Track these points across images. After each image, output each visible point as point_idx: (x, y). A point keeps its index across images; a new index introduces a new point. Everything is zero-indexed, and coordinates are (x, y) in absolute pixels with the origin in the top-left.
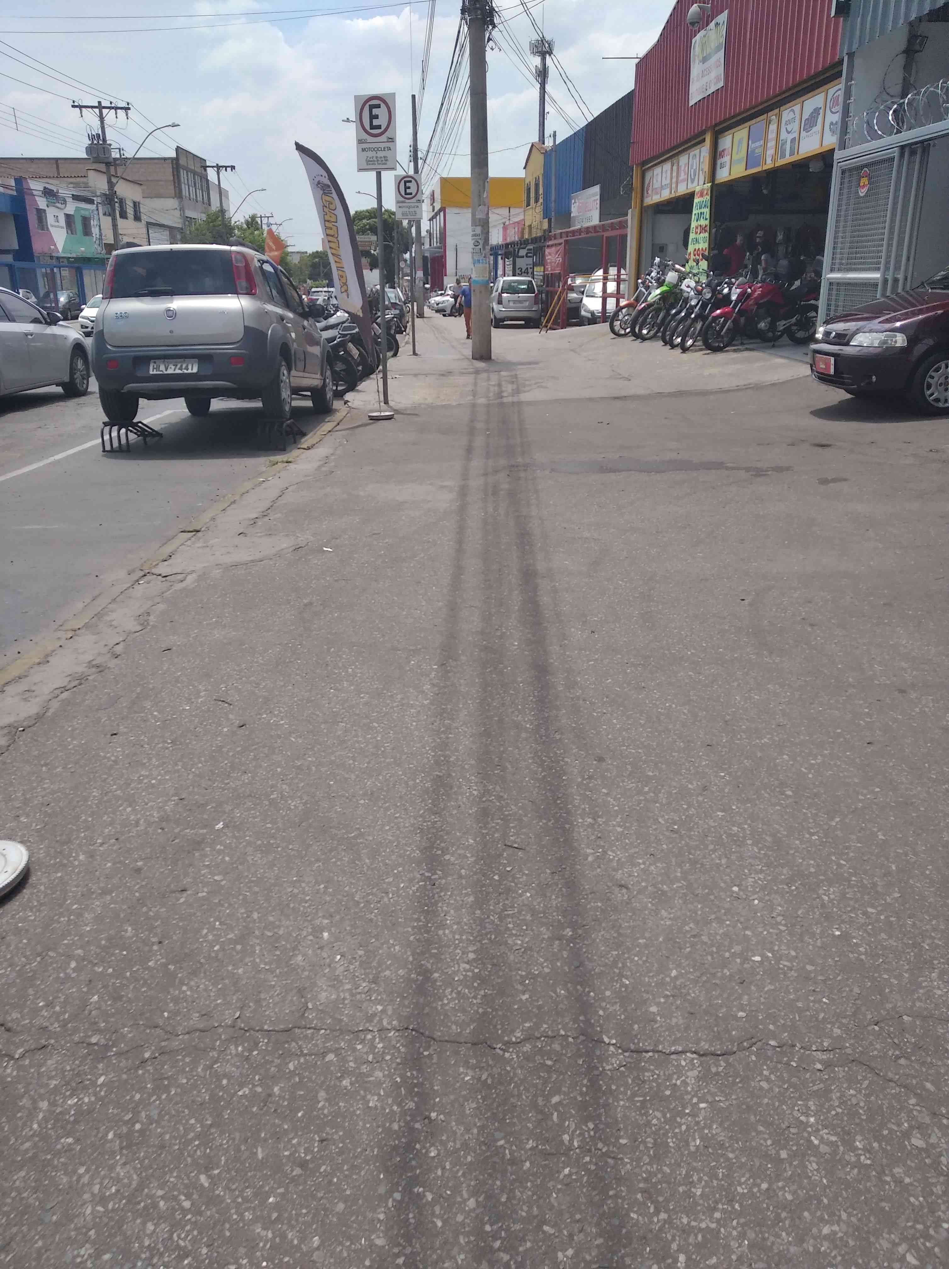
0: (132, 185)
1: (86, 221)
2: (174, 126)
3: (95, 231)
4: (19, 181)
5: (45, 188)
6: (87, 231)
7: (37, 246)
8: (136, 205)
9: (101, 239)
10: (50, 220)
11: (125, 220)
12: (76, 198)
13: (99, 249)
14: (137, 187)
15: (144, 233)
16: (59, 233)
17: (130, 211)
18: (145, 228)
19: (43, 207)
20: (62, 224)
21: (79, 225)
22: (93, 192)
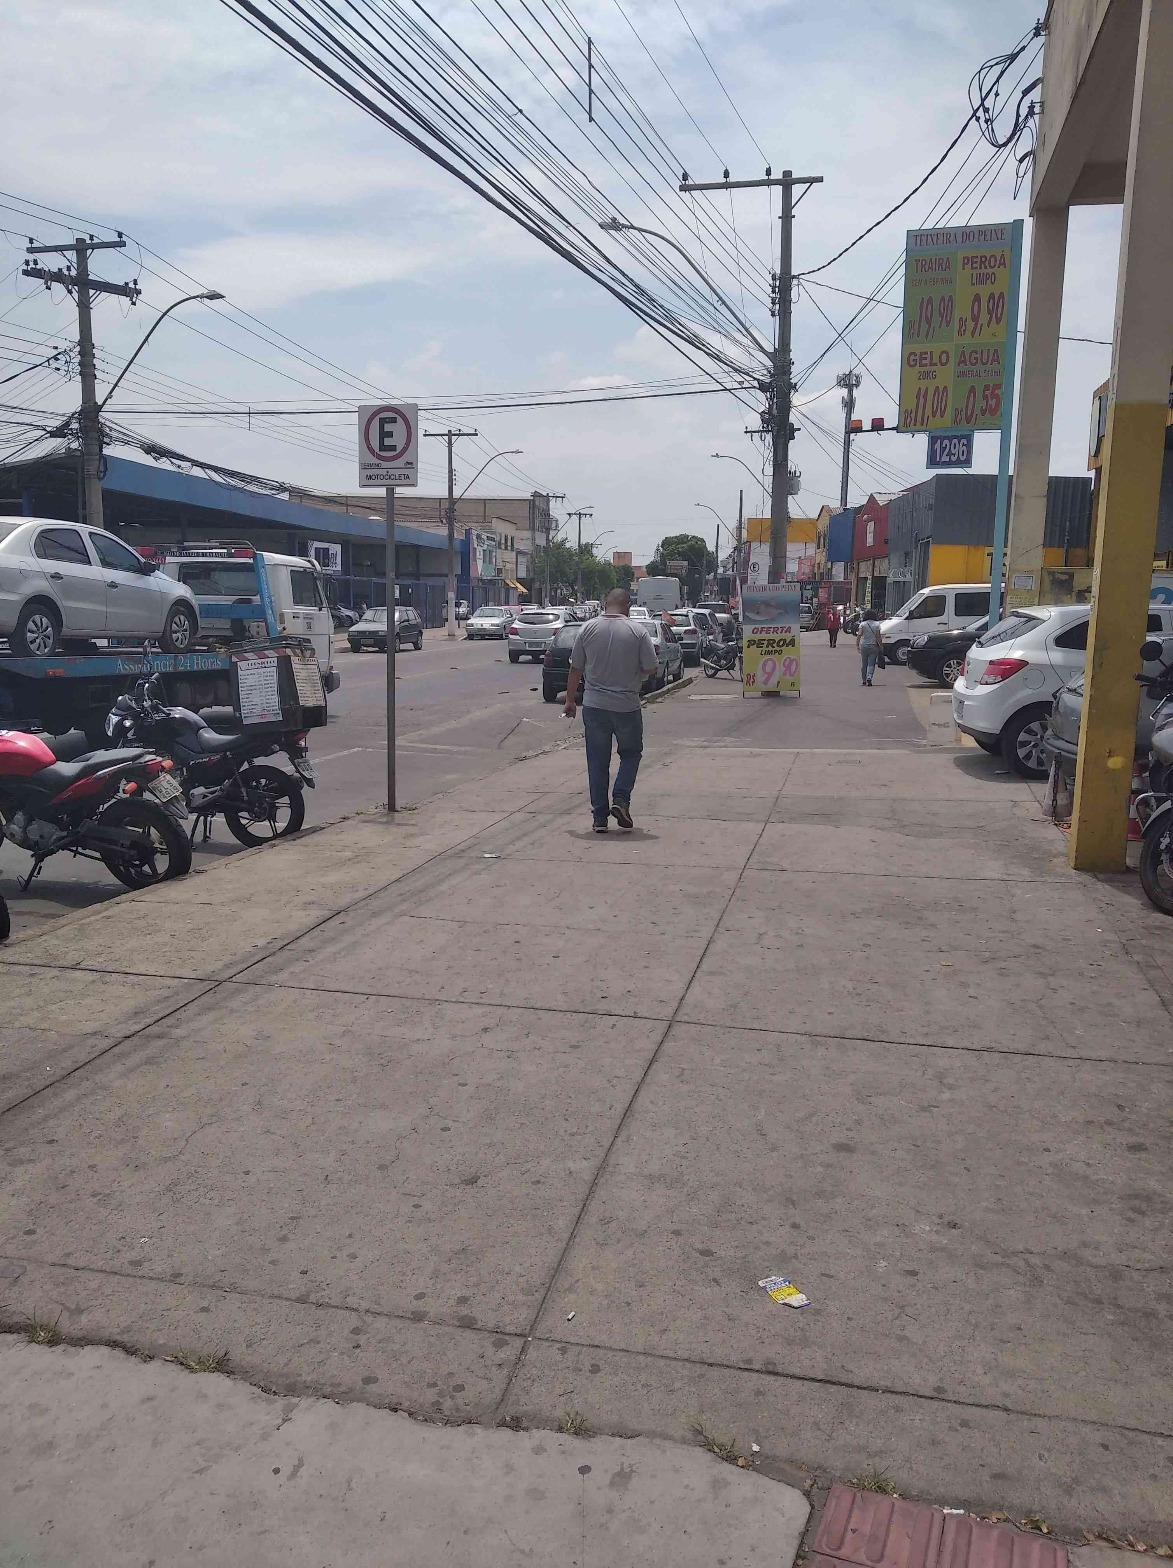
0: (512, 524)
1: (491, 552)
3: (494, 560)
4: (468, 531)
5: (477, 534)
6: (490, 562)
7: (472, 574)
8: (512, 538)
9: (496, 566)
10: (477, 555)
11: (506, 551)
12: (487, 538)
13: (495, 572)
15: (515, 560)
16: (480, 563)
17: (508, 543)
18: (515, 556)
19: (476, 546)
20: (481, 557)
21: (488, 556)
22: (494, 533)
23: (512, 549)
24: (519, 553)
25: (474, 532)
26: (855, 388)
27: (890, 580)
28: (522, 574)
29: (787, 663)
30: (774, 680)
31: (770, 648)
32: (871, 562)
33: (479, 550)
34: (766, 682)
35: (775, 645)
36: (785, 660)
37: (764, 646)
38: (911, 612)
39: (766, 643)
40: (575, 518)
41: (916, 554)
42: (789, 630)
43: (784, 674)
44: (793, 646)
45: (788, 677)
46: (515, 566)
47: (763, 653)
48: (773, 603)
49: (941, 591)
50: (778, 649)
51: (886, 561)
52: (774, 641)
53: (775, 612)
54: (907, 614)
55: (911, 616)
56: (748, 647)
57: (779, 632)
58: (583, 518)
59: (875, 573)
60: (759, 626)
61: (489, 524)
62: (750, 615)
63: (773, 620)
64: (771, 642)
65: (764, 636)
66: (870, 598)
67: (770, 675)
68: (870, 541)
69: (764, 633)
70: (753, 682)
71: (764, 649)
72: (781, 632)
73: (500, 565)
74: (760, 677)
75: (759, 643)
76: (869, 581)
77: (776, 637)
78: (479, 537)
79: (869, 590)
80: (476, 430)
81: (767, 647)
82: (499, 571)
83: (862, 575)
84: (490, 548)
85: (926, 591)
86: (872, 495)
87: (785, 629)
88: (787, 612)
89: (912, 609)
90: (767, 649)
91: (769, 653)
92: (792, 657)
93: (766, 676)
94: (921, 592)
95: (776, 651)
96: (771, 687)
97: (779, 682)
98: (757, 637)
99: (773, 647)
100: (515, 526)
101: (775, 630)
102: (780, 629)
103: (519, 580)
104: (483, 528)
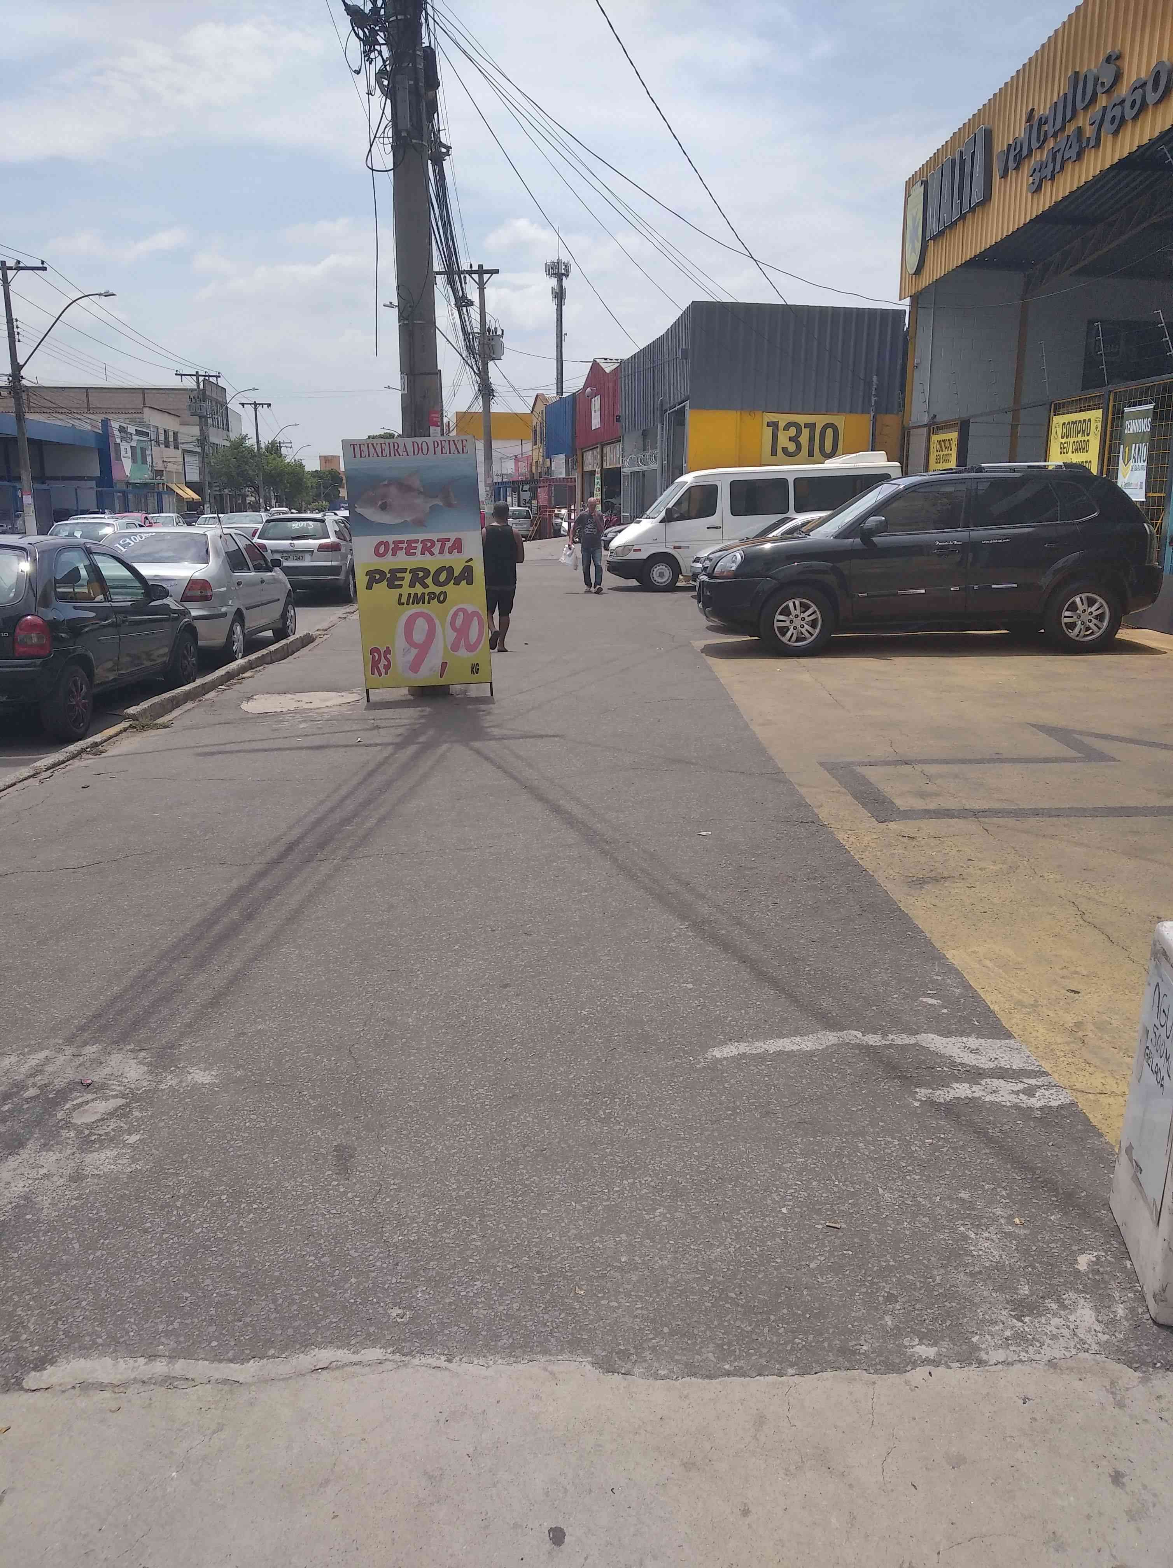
0: (173, 417)
1: (143, 450)
2: (254, 389)
3: (149, 459)
4: (105, 423)
5: (120, 426)
6: (144, 462)
7: (116, 475)
8: (175, 434)
9: (153, 467)
10: (123, 453)
11: (168, 449)
12: (138, 433)
13: (151, 474)
14: (177, 418)
15: (181, 459)
16: (127, 464)
17: (171, 440)
18: (181, 456)
19: (118, 441)
20: (129, 454)
21: (138, 455)
22: (148, 426)
23: (176, 447)
24: (184, 451)
25: (115, 425)
26: (564, 278)
27: (626, 471)
28: (194, 476)
29: (459, 622)
30: (433, 661)
31: (419, 589)
32: (599, 450)
33: (124, 448)
34: (415, 666)
35: (429, 581)
36: (455, 614)
37: (406, 582)
38: (669, 511)
39: (408, 576)
40: (250, 409)
41: (661, 434)
42: (458, 546)
43: (455, 647)
44: (470, 582)
45: (463, 653)
46: (181, 468)
47: (404, 600)
48: (416, 483)
49: (711, 478)
50: (437, 590)
51: (619, 446)
52: (427, 572)
53: (423, 504)
54: (663, 514)
55: (669, 517)
56: (369, 587)
57: (436, 550)
58: (260, 408)
59: (604, 463)
60: (391, 538)
61: (140, 415)
62: (371, 513)
63: (420, 524)
64: (419, 576)
65: (401, 560)
66: (599, 497)
67: (424, 648)
68: (596, 423)
69: (401, 554)
70: (387, 667)
71: (406, 590)
72: (441, 552)
73: (160, 466)
74: (401, 656)
75: (393, 578)
76: (598, 475)
77: (432, 562)
78: (122, 430)
79: (597, 486)
80: (43, 262)
81: (412, 585)
82: (160, 473)
83: (588, 468)
84: (143, 445)
85: (688, 479)
86: (595, 361)
87: (449, 544)
88: (450, 505)
89: (670, 506)
90: (413, 591)
91: (418, 599)
92: (470, 609)
93: (414, 651)
94: (679, 480)
95: (432, 596)
96: (427, 675)
97: (444, 665)
98: (387, 563)
99: (426, 586)
100: (177, 419)
101: (427, 548)
102: (438, 545)
103: (190, 485)
104: (132, 421)
